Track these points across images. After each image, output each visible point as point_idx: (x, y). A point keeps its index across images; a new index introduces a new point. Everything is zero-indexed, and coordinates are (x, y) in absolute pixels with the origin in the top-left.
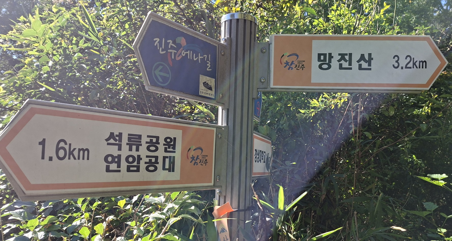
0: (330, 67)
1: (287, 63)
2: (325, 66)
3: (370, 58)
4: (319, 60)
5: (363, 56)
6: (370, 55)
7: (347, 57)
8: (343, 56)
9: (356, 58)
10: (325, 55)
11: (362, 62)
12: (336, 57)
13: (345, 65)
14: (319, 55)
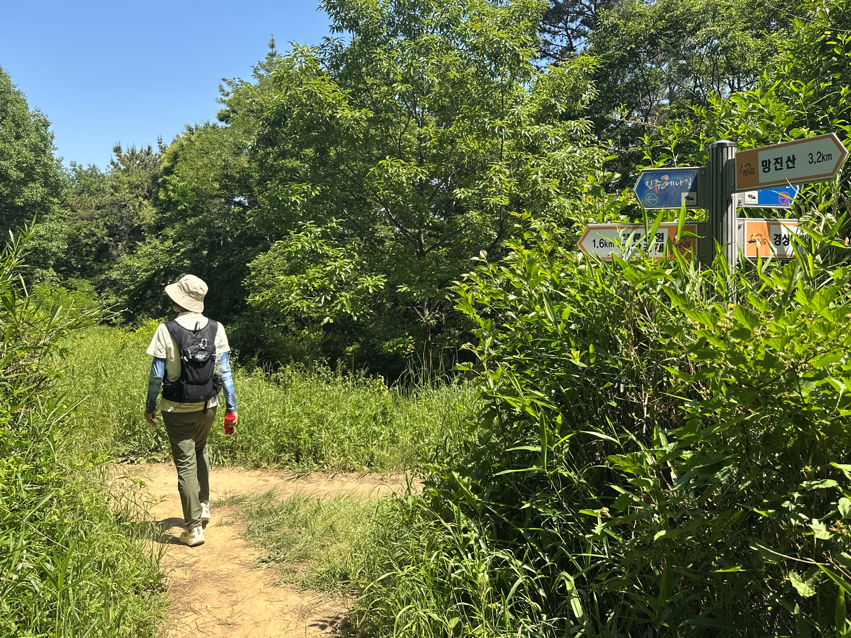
0: (769, 170)
1: (744, 171)
2: (766, 170)
3: (794, 159)
4: (763, 166)
5: (789, 157)
6: (793, 156)
7: (779, 161)
8: (776, 160)
9: (785, 160)
10: (766, 161)
11: (789, 163)
12: (773, 162)
13: (779, 166)
14: (763, 162)
